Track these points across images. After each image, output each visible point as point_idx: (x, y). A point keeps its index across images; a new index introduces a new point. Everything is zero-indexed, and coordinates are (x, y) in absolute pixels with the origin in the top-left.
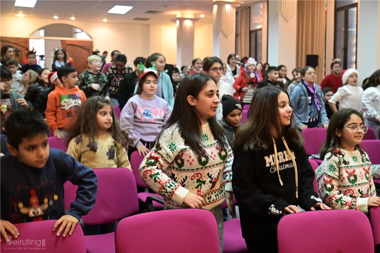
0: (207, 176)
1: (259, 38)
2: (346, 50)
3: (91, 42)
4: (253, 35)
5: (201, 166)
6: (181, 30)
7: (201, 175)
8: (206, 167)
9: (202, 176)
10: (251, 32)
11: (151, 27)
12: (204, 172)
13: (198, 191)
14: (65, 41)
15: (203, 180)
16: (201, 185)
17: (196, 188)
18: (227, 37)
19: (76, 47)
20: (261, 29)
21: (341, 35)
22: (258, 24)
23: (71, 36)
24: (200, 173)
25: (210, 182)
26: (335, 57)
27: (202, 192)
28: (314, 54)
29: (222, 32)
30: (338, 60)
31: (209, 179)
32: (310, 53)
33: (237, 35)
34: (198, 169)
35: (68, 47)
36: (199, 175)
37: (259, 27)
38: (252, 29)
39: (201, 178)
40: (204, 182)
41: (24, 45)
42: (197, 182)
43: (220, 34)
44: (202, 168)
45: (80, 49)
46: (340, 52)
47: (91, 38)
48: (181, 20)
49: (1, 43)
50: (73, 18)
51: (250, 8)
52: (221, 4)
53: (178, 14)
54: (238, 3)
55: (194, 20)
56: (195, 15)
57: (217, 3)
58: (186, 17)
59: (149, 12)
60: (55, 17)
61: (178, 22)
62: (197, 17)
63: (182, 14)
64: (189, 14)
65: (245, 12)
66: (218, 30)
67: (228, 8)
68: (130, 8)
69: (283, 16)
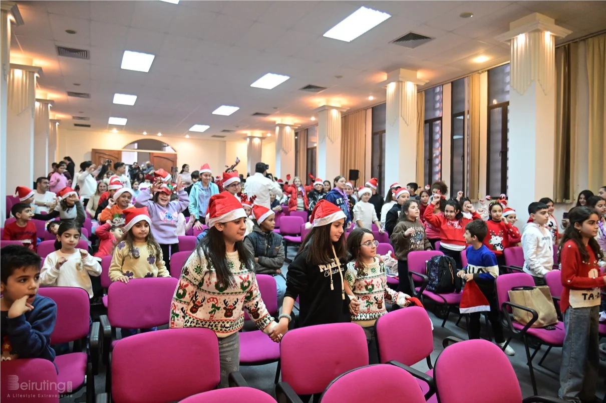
0: (223, 303)
1: (314, 154)
2: (380, 166)
3: (175, 155)
4: (310, 151)
5: (218, 292)
6: (251, 146)
7: (217, 300)
8: (224, 293)
9: (218, 302)
10: (308, 149)
11: (227, 142)
12: (221, 298)
13: (211, 316)
14: (152, 153)
15: (218, 306)
16: (215, 311)
17: (210, 313)
18: (286, 153)
19: (162, 159)
20: (316, 147)
22: (314, 143)
23: (160, 150)
24: (216, 298)
25: (225, 308)
26: (372, 172)
27: (214, 317)
28: (356, 169)
29: (283, 150)
31: (224, 306)
32: (353, 169)
34: (214, 293)
35: (155, 158)
36: (215, 300)
37: (313, 146)
38: (309, 147)
39: (216, 303)
40: (218, 308)
41: (116, 156)
42: (212, 308)
43: (281, 150)
44: (219, 294)
45: (166, 160)
46: (377, 168)
47: (175, 151)
48: (251, 138)
49: (97, 155)
50: (160, 134)
51: (307, 129)
52: (282, 126)
53: (249, 133)
54: (296, 126)
55: (262, 138)
56: (263, 134)
57: (279, 125)
58: (254, 135)
59: (224, 131)
60: (145, 133)
61: (248, 139)
62: (264, 136)
63: (252, 133)
64: (258, 133)
65: (303, 133)
66: (280, 147)
67: (288, 130)
68: (208, 127)
69: (330, 138)
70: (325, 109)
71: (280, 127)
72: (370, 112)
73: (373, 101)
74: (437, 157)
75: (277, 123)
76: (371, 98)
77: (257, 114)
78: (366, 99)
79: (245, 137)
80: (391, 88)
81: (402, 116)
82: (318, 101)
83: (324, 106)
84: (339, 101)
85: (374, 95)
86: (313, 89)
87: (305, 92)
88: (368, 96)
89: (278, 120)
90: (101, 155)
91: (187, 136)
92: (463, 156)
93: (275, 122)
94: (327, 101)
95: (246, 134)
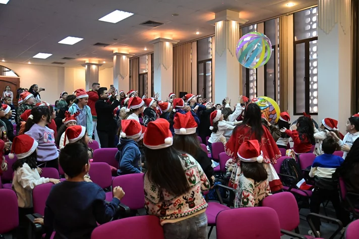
1: (145, 79)
2: (205, 89)
3: (18, 79)
4: (141, 77)
6: (88, 72)
10: (139, 75)
11: (66, 68)
18: (124, 78)
20: (147, 73)
21: (202, 80)
22: (145, 69)
26: (198, 94)
30: (200, 96)
33: (130, 77)
37: (144, 72)
43: (119, 76)
46: (201, 91)
47: (18, 76)
48: (89, 65)
50: (4, 61)
51: (139, 58)
52: (119, 55)
53: (87, 60)
54: (131, 55)
55: (98, 65)
56: (99, 61)
57: (116, 54)
58: (93, 62)
59: (65, 58)
61: (87, 66)
62: (101, 63)
63: (89, 60)
64: (95, 61)
65: (135, 60)
66: (117, 73)
67: (124, 57)
68: (50, 55)
69: (164, 66)
70: (160, 41)
71: (117, 56)
72: (195, 44)
73: (199, 35)
74: (253, 81)
75: (114, 52)
76: (198, 33)
77: (98, 44)
78: (194, 33)
79: (84, 64)
80: (219, 25)
81: (228, 48)
82: (154, 34)
83: (159, 38)
84: (171, 35)
85: (200, 31)
86: (152, 24)
87: (145, 26)
88: (195, 31)
89: (115, 50)
91: (29, 63)
92: (275, 81)
93: (112, 51)
94: (162, 34)
95: (85, 61)
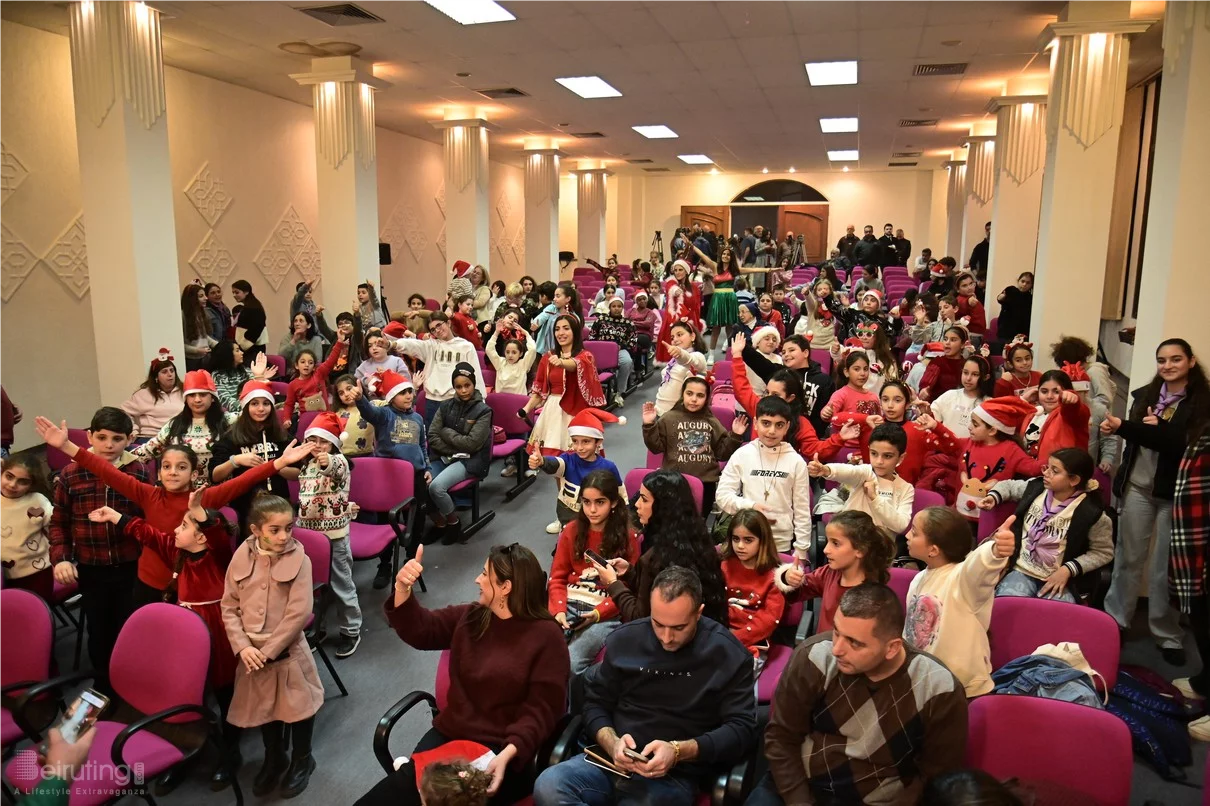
3: (825, 208)
6: (952, 184)
11: (935, 173)
14: (783, 207)
19: (801, 216)
29: (975, 195)
35: (788, 215)
41: (720, 216)
43: (970, 197)
45: (807, 218)
48: (955, 165)
49: (689, 216)
50: (792, 170)
60: (765, 171)
61: (950, 169)
67: (986, 145)
69: (1009, 174)
71: (973, 142)
90: (696, 216)
91: (847, 170)
93: (965, 132)
95: (945, 157)
